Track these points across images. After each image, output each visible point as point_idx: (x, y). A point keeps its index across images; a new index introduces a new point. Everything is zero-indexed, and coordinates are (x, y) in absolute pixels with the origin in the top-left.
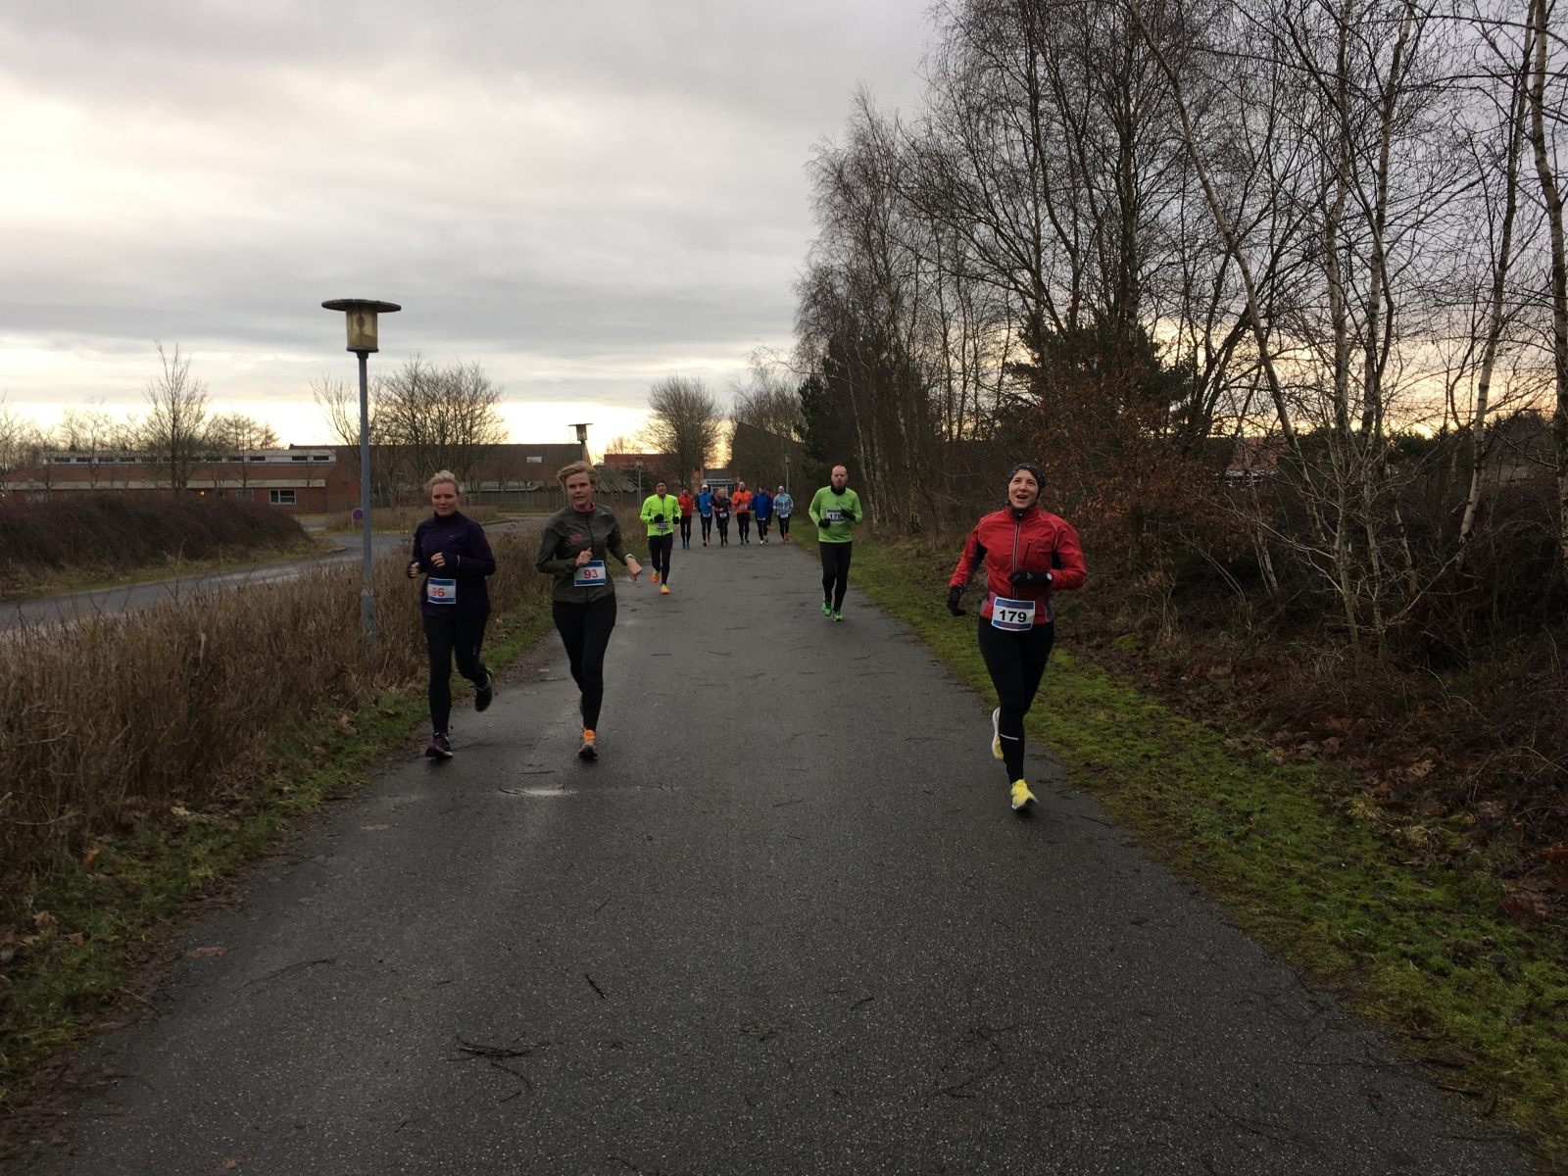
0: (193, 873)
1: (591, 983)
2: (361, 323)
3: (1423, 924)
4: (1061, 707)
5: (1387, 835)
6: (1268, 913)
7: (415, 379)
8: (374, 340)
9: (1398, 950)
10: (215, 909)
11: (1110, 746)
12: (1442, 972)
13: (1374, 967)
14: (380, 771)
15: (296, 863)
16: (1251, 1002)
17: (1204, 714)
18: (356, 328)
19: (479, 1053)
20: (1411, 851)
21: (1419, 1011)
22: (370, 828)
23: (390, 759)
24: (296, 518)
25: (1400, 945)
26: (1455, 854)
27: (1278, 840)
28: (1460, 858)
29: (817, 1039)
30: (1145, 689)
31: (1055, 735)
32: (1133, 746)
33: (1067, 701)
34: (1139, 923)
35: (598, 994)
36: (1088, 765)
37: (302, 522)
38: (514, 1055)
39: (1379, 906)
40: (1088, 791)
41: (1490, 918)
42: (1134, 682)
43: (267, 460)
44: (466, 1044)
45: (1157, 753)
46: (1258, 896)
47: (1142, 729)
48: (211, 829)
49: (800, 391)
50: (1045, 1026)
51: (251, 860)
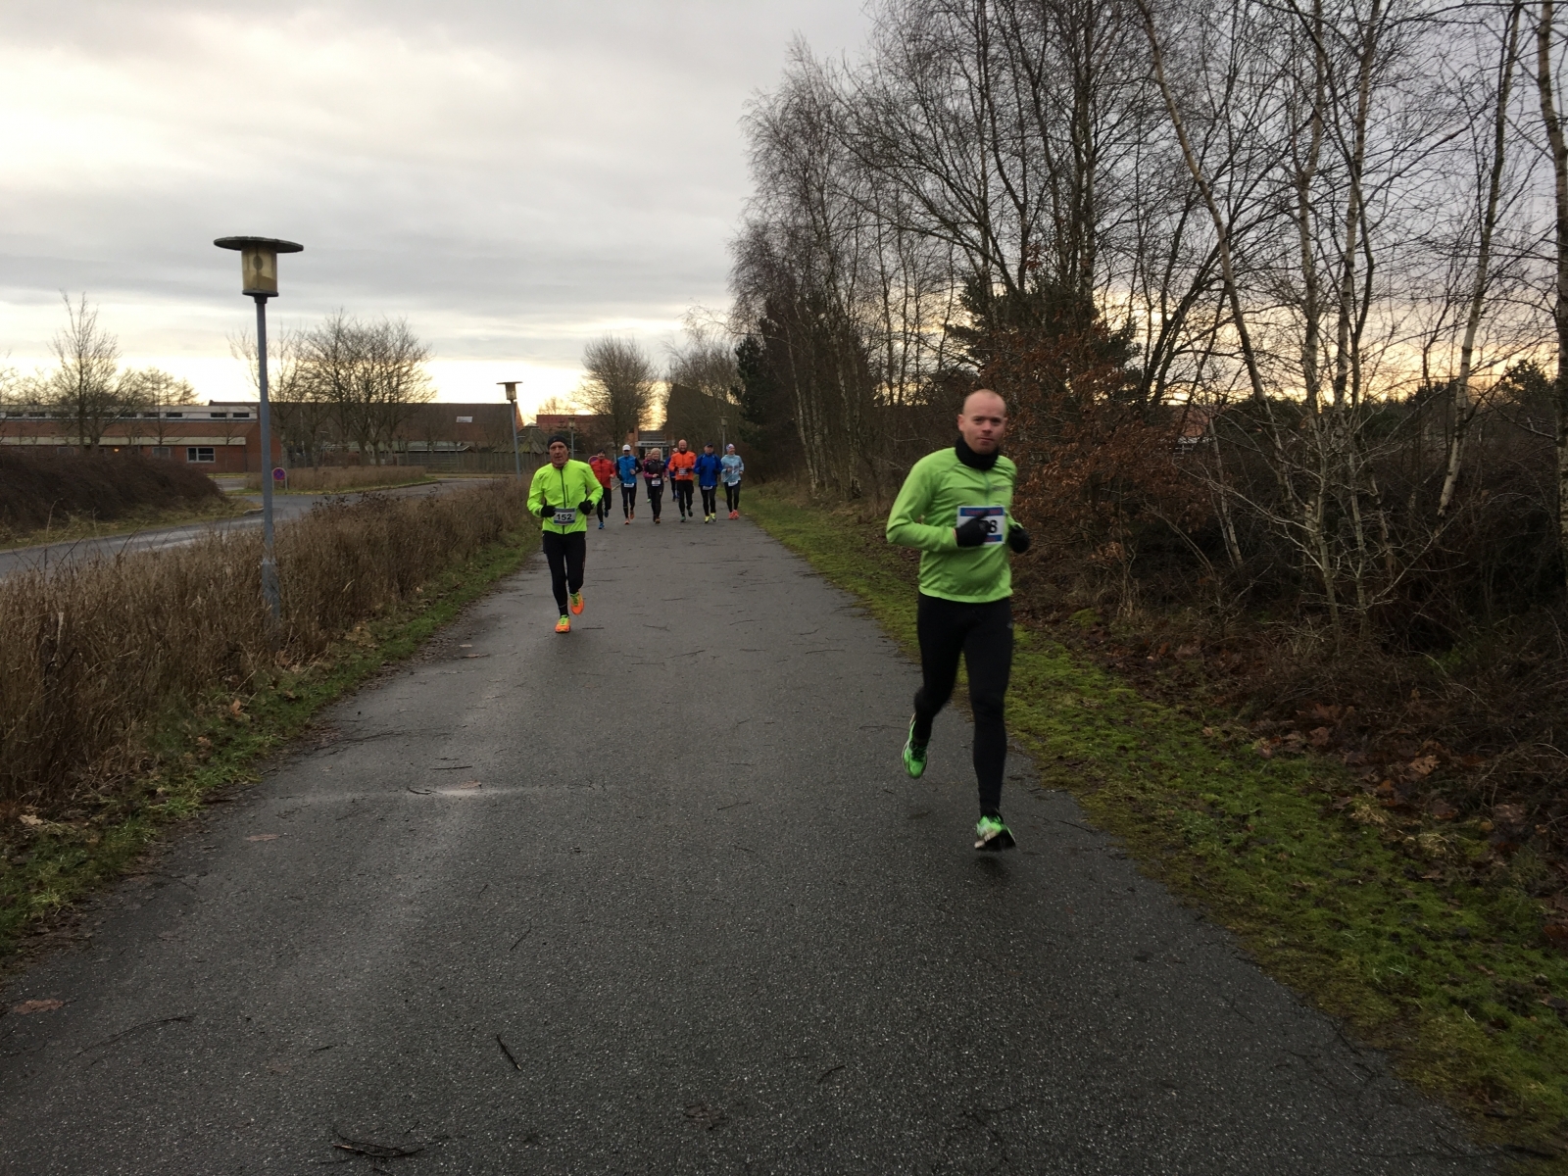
0: (35, 899)
1: (503, 1048)
2: (259, 264)
3: (1464, 958)
4: (1024, 690)
5: (1399, 843)
6: (1286, 945)
7: (339, 334)
8: (274, 283)
9: (1444, 993)
10: (57, 947)
11: (1082, 736)
12: (1501, 1024)
13: (1421, 1017)
14: (273, 767)
15: (160, 885)
16: (1288, 1065)
17: (1177, 698)
18: (253, 268)
19: (359, 1153)
20: (1429, 863)
21: (1489, 1081)
22: (254, 838)
23: (286, 751)
24: (211, 476)
25: (1446, 986)
26: (1478, 866)
27: (1282, 850)
28: (1483, 871)
29: (777, 1128)
30: (1109, 669)
31: (1022, 723)
32: (1107, 735)
33: (1031, 683)
34: (1142, 959)
35: (510, 1064)
36: (1061, 758)
37: (217, 481)
38: (402, 1155)
39: (1411, 936)
40: (1066, 791)
41: (1533, 948)
42: (1097, 662)
43: (184, 417)
44: (344, 1139)
45: (1133, 744)
46: (1272, 922)
47: (1114, 716)
48: (66, 842)
49: (737, 353)
50: (1050, 1104)
51: (109, 880)
